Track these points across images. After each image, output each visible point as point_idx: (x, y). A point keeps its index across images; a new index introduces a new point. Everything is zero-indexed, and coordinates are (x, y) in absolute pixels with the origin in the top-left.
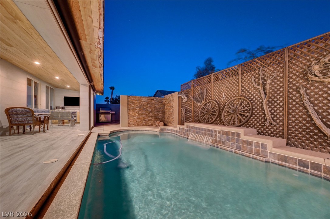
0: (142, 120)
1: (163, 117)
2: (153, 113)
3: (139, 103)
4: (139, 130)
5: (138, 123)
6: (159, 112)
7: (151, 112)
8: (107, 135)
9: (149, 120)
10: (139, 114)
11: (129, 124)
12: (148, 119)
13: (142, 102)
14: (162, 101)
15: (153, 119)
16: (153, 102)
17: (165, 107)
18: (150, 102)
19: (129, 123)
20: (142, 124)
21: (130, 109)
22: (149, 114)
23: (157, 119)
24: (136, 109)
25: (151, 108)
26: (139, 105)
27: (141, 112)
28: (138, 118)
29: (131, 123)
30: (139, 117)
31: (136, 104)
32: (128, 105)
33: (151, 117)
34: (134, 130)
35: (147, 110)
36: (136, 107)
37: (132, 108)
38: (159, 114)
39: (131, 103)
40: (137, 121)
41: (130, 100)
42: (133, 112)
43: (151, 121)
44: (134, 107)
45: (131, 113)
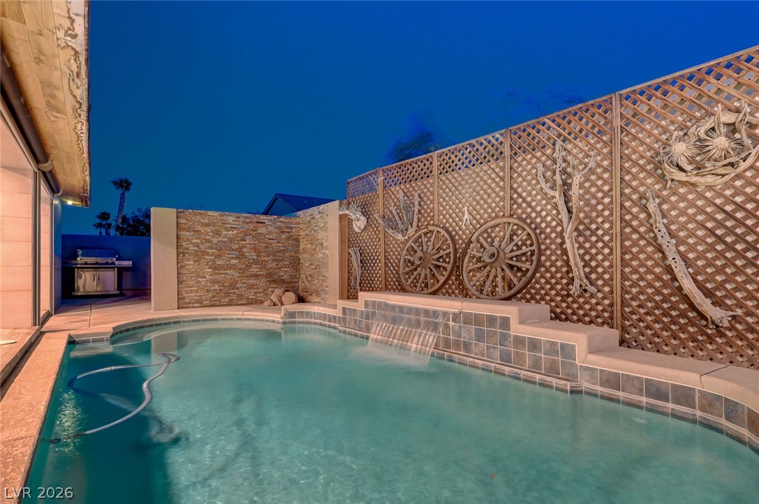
0: (225, 287)
1: (295, 276)
2: (263, 265)
3: (218, 233)
4: (216, 320)
5: (213, 297)
6: (283, 260)
7: (256, 262)
8: (102, 340)
9: (250, 287)
10: (215, 268)
11: (181, 301)
12: (244, 283)
13: (227, 229)
14: (291, 228)
15: (262, 283)
16: (262, 230)
17: (298, 246)
18: (252, 230)
19: (184, 298)
20: (227, 300)
21: (184, 253)
22: (248, 266)
23: (274, 281)
24: (204, 253)
25: (255, 249)
26: (215, 241)
27: (222, 263)
28: (214, 282)
29: (189, 297)
30: (216, 277)
31: (208, 237)
32: (178, 237)
33: (256, 276)
34: (198, 321)
35: (241, 256)
36: (208, 245)
37: (192, 248)
38: (280, 268)
39: (187, 233)
40: (208, 291)
41: (185, 224)
42: (196, 261)
43: (255, 291)
44: (198, 246)
45: (188, 265)
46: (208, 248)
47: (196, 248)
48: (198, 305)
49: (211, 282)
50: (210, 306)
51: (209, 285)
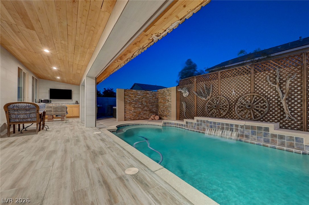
0: (137, 114)
1: (157, 110)
2: (148, 107)
3: (135, 97)
5: (134, 117)
6: (154, 105)
7: (146, 106)
9: (145, 114)
10: (135, 108)
11: (125, 118)
12: (143, 113)
13: (138, 96)
14: (156, 95)
15: (148, 113)
16: (148, 96)
17: (158, 101)
18: (145, 96)
19: (126, 117)
20: (138, 118)
21: (126, 103)
22: (144, 107)
23: (151, 112)
24: (132, 103)
25: (146, 102)
26: (135, 99)
27: (137, 106)
28: (134, 112)
29: (128, 117)
30: (135, 111)
31: (133, 98)
32: (124, 98)
33: (146, 110)
35: (142, 104)
36: (133, 100)
37: (128, 101)
38: (153, 108)
39: (127, 97)
40: (133, 115)
41: (126, 94)
42: (129, 106)
43: (146, 115)
44: (130, 101)
45: (127, 107)
46: (133, 102)
47: (129, 102)
48: (130, 120)
49: (133, 112)
50: (133, 120)
51: (133, 113)
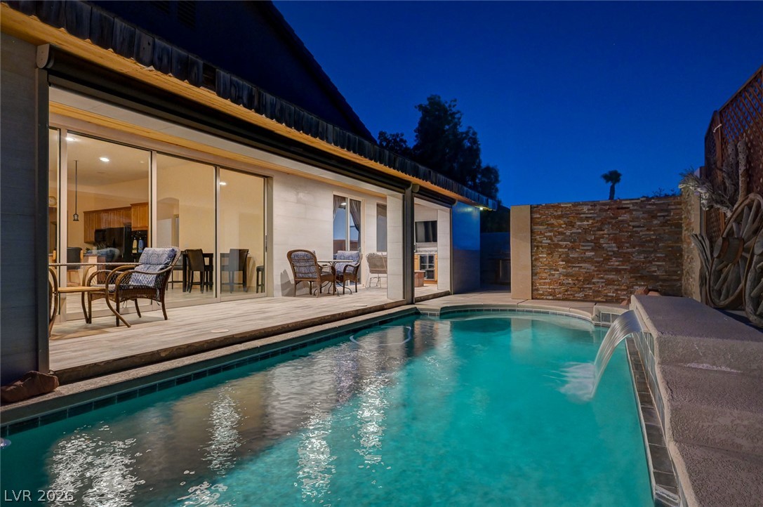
0: (579, 281)
1: (676, 272)
2: (626, 258)
3: (571, 224)
5: (566, 291)
6: (655, 251)
7: (616, 254)
8: (434, 315)
9: (609, 283)
10: (568, 261)
11: (535, 293)
12: (602, 278)
13: (581, 220)
15: (626, 279)
16: (626, 217)
17: (680, 233)
18: (611, 218)
19: (537, 290)
20: (581, 295)
21: (538, 247)
22: (608, 259)
23: (642, 278)
24: (558, 246)
25: (615, 239)
26: (568, 233)
27: (576, 255)
28: (567, 275)
29: (543, 288)
30: (570, 270)
31: (561, 230)
32: (532, 232)
33: (618, 271)
35: (597, 247)
36: (560, 237)
37: (546, 241)
38: (650, 262)
39: (541, 227)
40: (561, 284)
41: (538, 218)
42: (549, 254)
43: (615, 287)
44: (551, 239)
45: (541, 257)
46: (561, 241)
47: (549, 241)
48: (551, 297)
49: (564, 276)
50: (564, 300)
51: (562, 278)
